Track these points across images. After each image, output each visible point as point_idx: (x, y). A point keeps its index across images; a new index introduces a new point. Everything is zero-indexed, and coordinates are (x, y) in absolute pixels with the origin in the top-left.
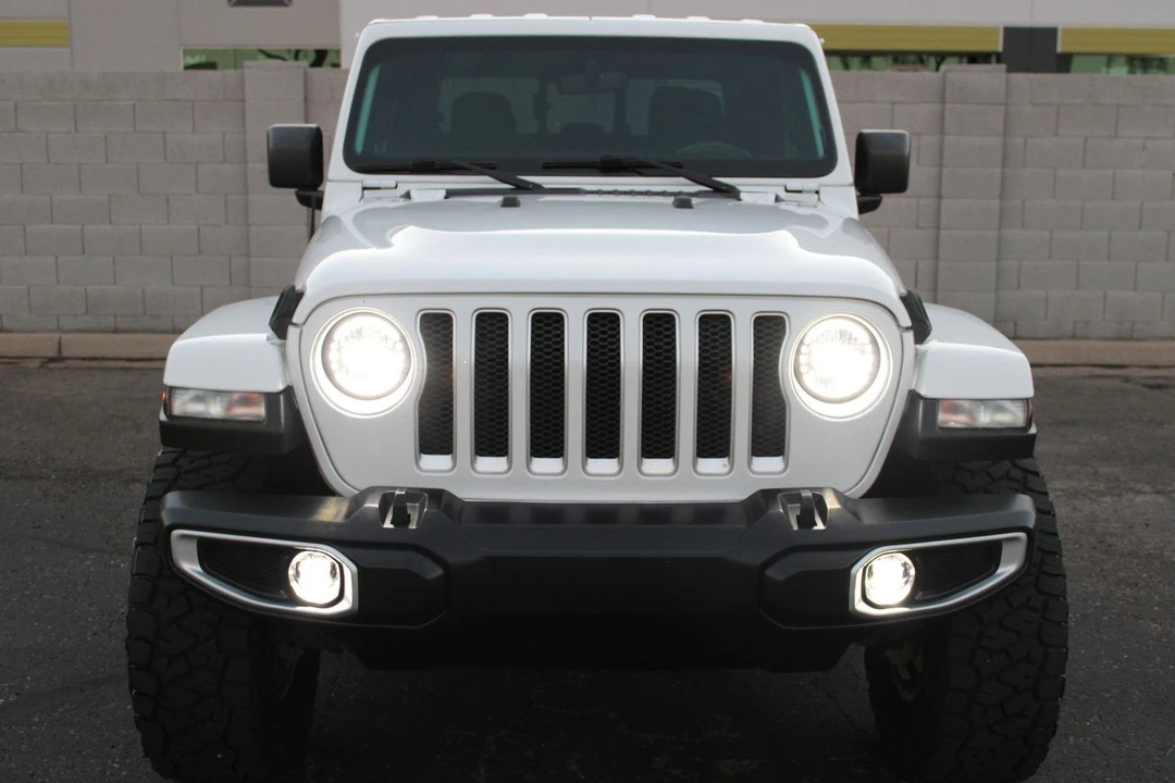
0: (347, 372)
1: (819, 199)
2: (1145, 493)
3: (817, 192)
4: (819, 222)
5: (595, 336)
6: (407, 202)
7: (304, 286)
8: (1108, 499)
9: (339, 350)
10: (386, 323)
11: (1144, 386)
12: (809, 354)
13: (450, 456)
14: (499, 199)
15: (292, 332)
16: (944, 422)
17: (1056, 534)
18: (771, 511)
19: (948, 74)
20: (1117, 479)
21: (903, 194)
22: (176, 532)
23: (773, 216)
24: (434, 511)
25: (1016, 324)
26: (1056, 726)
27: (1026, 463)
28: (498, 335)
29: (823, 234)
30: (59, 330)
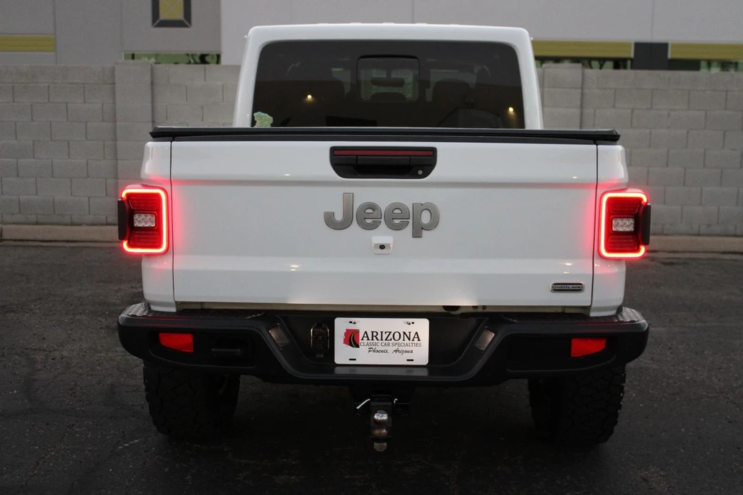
11: (663, 263)
19: (546, 70)
30: (2, 222)
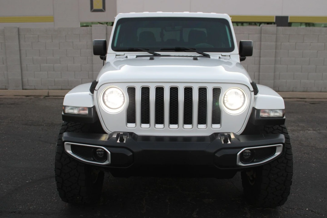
0: (109, 102)
1: (230, 58)
2: (311, 130)
3: (230, 56)
4: (230, 63)
5: (172, 93)
6: (127, 59)
7: (98, 80)
8: (301, 132)
9: (107, 96)
10: (119, 90)
11: (310, 103)
12: (227, 98)
13: (135, 124)
14: (149, 58)
15: (95, 92)
16: (262, 115)
17: (290, 144)
18: (217, 139)
19: (262, 27)
20: (304, 127)
21: (252, 56)
22: (66, 143)
23: (218, 62)
24: (131, 138)
25: (279, 88)
26: (289, 193)
27: (282, 126)
28: (147, 93)
29: (230, 67)
30: (48, 89)
